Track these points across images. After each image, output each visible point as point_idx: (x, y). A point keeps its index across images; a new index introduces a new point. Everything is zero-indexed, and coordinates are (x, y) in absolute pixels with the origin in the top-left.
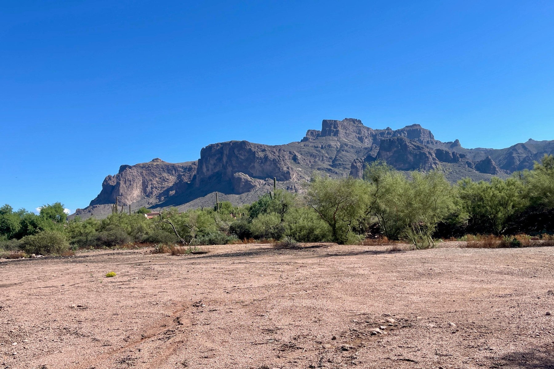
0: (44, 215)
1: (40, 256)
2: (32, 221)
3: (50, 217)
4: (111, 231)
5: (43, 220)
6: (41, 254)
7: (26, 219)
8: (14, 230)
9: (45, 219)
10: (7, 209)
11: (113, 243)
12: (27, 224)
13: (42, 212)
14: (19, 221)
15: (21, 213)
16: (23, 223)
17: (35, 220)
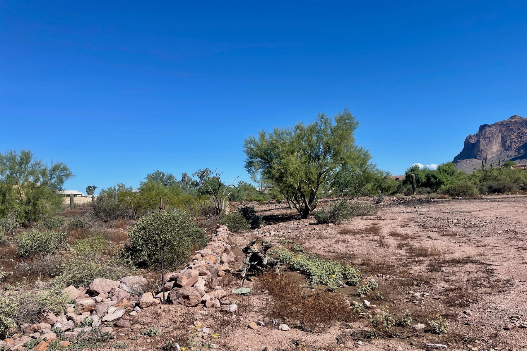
0: (441, 170)
1: (460, 198)
2: (433, 175)
3: (445, 172)
4: (500, 181)
5: (441, 174)
6: (461, 197)
7: (429, 174)
8: (422, 181)
9: (442, 173)
10: (416, 167)
11: (502, 191)
12: (430, 178)
13: (439, 168)
14: (424, 175)
15: (424, 170)
16: (427, 176)
17: (435, 175)
